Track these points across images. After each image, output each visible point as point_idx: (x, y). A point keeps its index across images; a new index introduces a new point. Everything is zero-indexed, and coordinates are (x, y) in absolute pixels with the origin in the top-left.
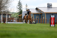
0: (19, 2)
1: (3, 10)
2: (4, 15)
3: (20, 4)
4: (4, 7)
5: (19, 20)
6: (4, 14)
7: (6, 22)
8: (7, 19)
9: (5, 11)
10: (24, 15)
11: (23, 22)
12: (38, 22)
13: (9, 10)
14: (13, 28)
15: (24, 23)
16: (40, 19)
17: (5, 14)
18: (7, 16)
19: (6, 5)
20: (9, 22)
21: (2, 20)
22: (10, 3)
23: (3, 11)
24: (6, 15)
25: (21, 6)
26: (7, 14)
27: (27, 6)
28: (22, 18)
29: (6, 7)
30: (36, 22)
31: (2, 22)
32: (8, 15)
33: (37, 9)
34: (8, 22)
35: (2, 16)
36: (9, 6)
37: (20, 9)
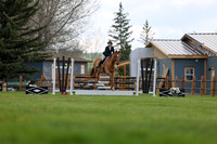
0: (119, 14)
1: (56, 46)
2: (63, 62)
3: (121, 22)
4: (61, 32)
5: (116, 83)
6: (61, 59)
7: (70, 91)
8: (72, 78)
9: (65, 49)
10: (139, 62)
11: (133, 89)
12: (189, 91)
13: (81, 43)
14: (96, 111)
15: (139, 92)
16: (198, 77)
17: (66, 59)
18: (72, 67)
19: (71, 26)
20: (81, 88)
21: (54, 82)
22: (86, 19)
23: (60, 50)
24: (69, 62)
25: (127, 30)
26: (72, 60)
27: (147, 28)
28: (128, 74)
29: (68, 33)
30: (182, 90)
31: (55, 91)
32: (75, 62)
33: (186, 40)
34: (76, 88)
35: (54, 66)
36: (79, 31)
37: (122, 42)
